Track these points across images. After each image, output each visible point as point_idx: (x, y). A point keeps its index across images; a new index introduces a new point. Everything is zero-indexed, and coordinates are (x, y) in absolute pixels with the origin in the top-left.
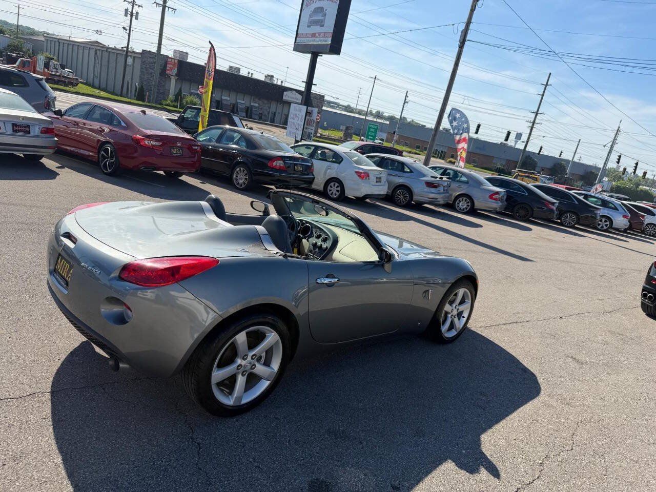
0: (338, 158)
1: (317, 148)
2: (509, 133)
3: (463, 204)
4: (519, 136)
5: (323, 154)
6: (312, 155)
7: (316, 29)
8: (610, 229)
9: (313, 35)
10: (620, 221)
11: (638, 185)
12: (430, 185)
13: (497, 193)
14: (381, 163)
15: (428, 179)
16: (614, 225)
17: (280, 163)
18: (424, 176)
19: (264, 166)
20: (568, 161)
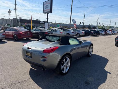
0: (56, 30)
1: (52, 29)
2: (81, 22)
3: (78, 35)
4: (82, 22)
5: (53, 30)
6: (52, 31)
7: (47, 9)
8: (102, 35)
9: (47, 10)
10: (103, 33)
13: (84, 32)
14: (63, 30)
15: (72, 31)
16: (103, 34)
17: (47, 33)
19: (44, 34)
20: (91, 26)
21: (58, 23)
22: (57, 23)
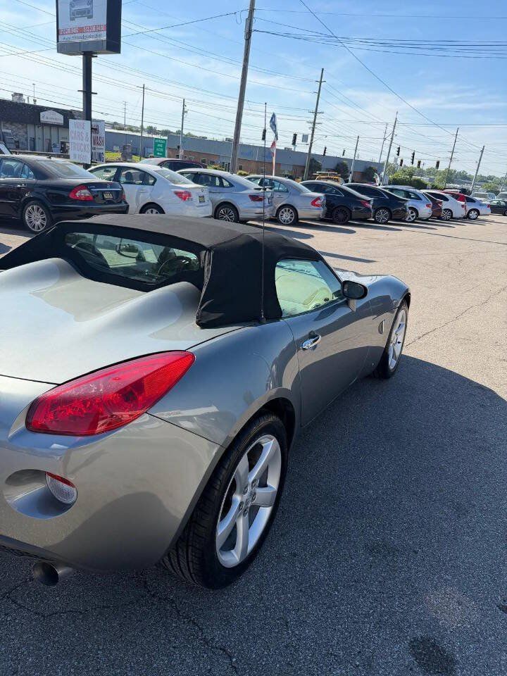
0: (145, 177)
1: (120, 169)
2: (295, 136)
3: (286, 216)
4: (305, 138)
5: (129, 176)
6: (116, 178)
7: (82, 22)
8: (418, 220)
9: (81, 30)
10: (425, 211)
11: (411, 175)
12: (254, 198)
13: (318, 198)
14: (196, 178)
15: (252, 192)
16: (420, 216)
17: (84, 193)
18: (246, 188)
19: (64, 199)
20: (350, 160)
21: (159, 128)
22: (151, 130)
